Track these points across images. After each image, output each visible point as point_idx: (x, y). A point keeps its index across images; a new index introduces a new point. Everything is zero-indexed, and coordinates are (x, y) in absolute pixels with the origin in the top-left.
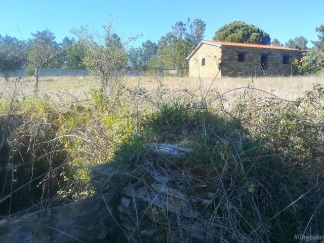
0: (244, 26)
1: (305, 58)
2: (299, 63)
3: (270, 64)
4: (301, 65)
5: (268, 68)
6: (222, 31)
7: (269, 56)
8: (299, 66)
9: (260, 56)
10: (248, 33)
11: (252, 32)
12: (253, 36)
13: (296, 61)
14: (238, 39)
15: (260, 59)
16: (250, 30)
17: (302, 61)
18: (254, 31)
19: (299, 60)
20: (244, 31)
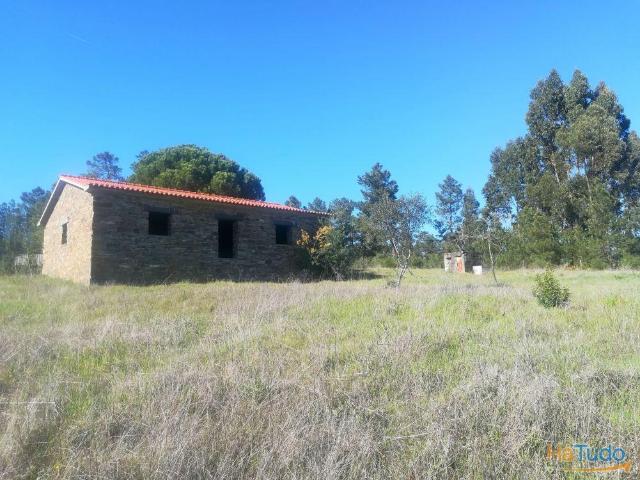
0: (198, 156)
1: (324, 230)
2: (313, 241)
3: (242, 245)
4: (317, 247)
5: (239, 253)
6: (149, 162)
7: (240, 223)
8: (313, 250)
9: (216, 223)
10: (208, 171)
11: (216, 169)
12: (218, 178)
13: (305, 237)
14: (183, 182)
15: (216, 229)
16: (212, 165)
17: (318, 237)
18: (223, 168)
19: (312, 234)
20: (197, 165)
